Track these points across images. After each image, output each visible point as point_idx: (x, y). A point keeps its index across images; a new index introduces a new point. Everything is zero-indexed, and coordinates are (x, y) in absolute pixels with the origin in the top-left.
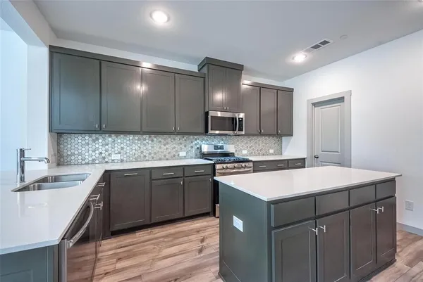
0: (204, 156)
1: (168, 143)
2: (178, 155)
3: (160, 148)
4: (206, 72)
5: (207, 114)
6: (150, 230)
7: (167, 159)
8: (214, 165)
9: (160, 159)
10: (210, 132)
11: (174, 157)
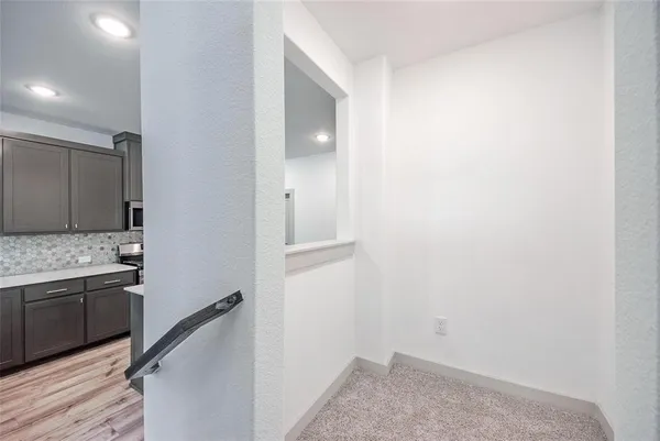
0: (124, 259)
1: (55, 246)
2: (77, 261)
3: (40, 253)
4: (126, 150)
5: (127, 205)
6: (23, 373)
7: (55, 269)
8: (137, 271)
9: (40, 271)
10: (132, 228)
11: (67, 265)
